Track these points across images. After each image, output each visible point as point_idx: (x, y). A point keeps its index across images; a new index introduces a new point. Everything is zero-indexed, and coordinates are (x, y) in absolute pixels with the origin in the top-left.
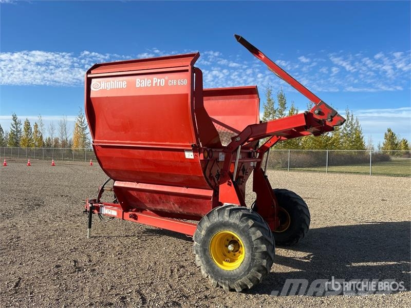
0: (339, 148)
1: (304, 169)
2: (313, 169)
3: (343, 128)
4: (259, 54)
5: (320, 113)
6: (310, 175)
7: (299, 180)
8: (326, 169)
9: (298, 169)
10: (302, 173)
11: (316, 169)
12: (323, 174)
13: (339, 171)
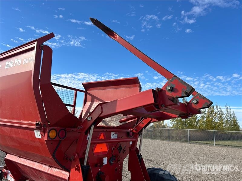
0: (223, 129)
1: (200, 142)
2: (206, 142)
3: (224, 117)
4: (114, 35)
5: (172, 90)
6: (203, 146)
7: (195, 150)
8: (214, 142)
9: (197, 142)
10: (197, 145)
11: (208, 142)
12: (212, 147)
13: (223, 144)
